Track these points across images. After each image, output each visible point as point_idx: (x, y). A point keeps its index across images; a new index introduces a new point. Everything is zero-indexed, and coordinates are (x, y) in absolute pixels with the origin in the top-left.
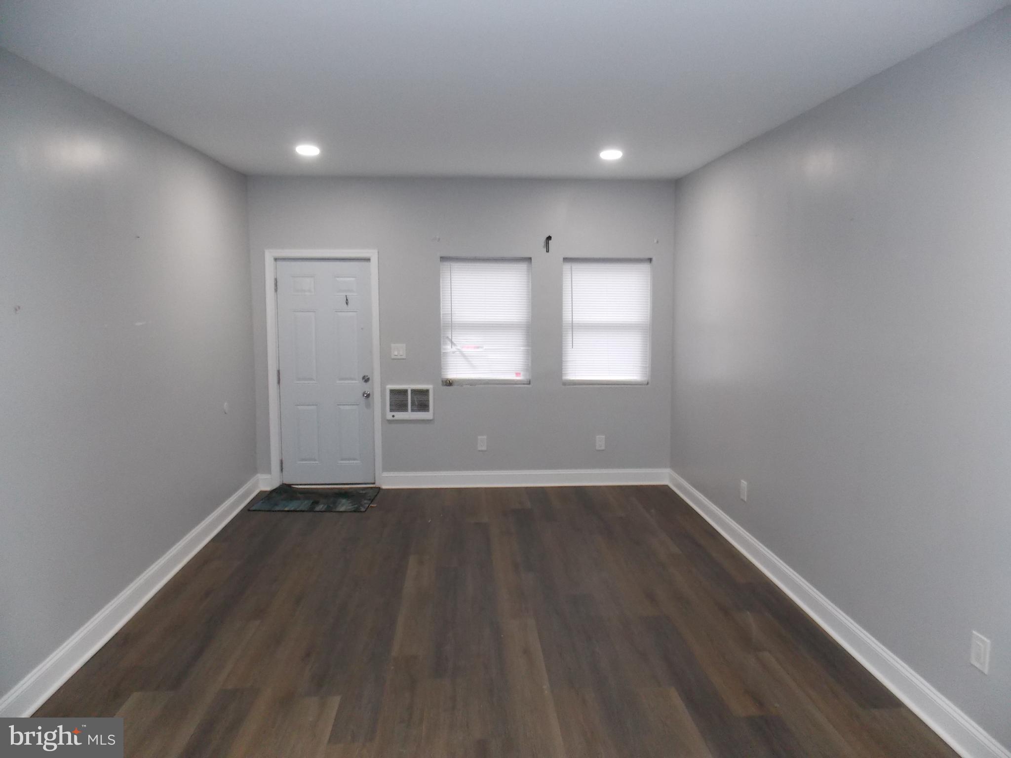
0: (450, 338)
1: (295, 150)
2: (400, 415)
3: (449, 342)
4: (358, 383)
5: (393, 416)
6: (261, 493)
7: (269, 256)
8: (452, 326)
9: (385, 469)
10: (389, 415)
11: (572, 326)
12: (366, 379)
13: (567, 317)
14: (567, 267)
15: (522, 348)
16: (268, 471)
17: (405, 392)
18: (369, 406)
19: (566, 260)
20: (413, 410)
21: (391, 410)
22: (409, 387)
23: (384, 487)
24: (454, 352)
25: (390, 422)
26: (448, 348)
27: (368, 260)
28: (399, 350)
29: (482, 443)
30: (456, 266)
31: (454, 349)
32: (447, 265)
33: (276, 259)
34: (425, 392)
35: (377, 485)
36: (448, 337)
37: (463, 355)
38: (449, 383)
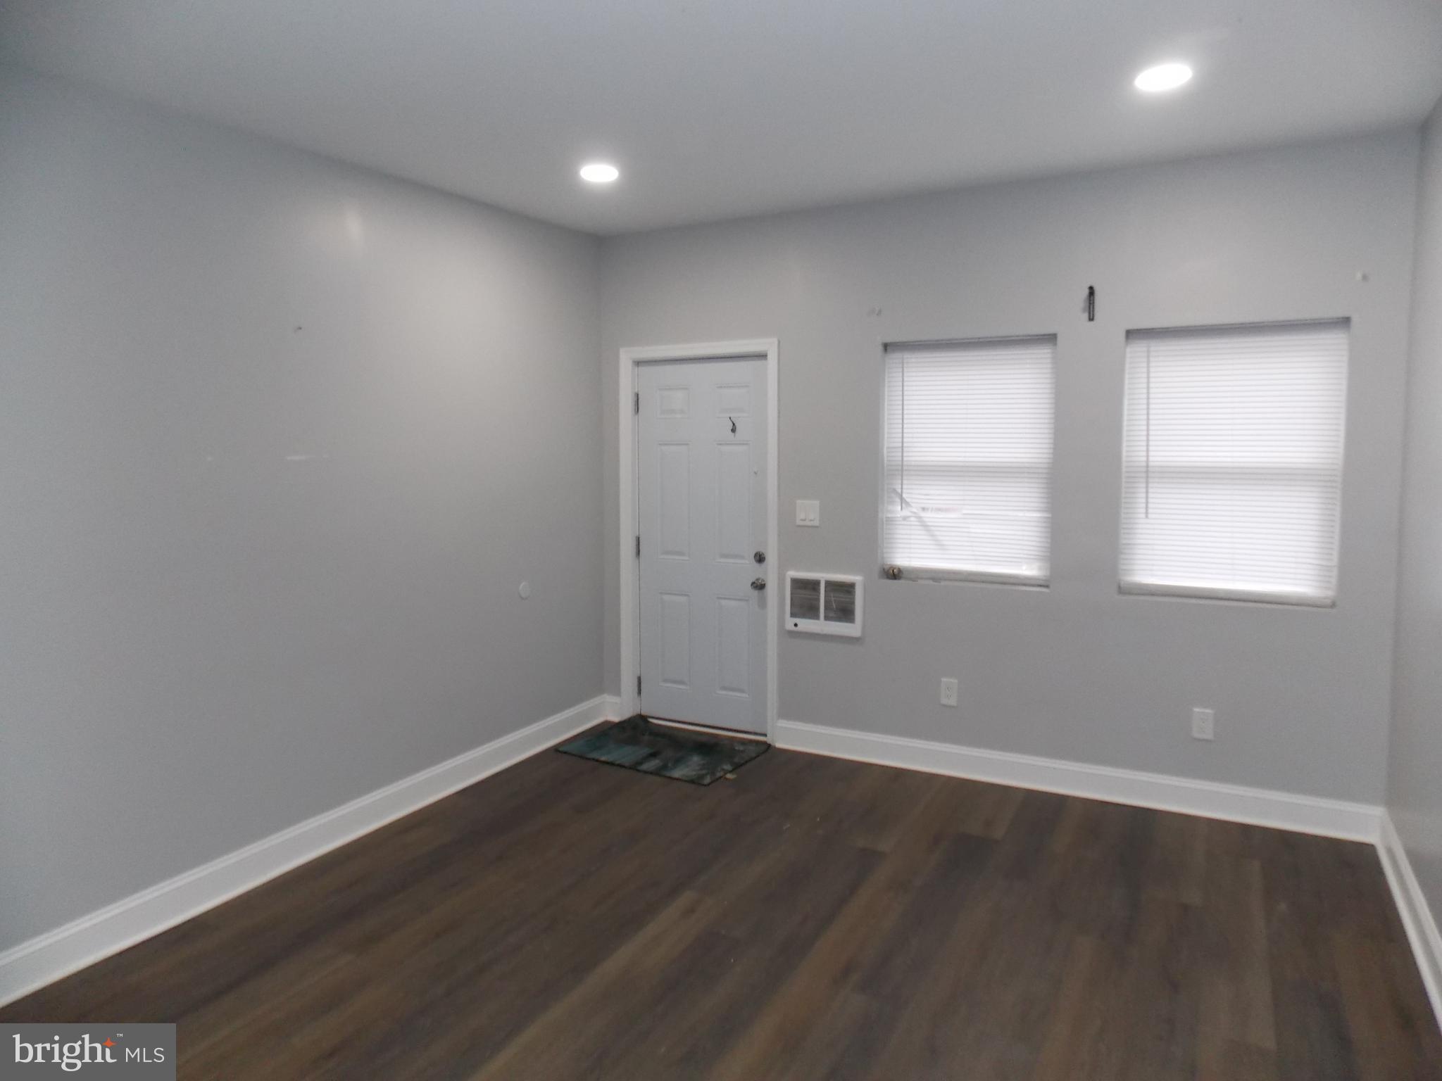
0: (899, 491)
1: (577, 173)
2: (806, 625)
3: (898, 500)
4: (750, 561)
5: (796, 625)
6: (606, 723)
7: (626, 357)
8: (901, 470)
9: (787, 712)
10: (789, 623)
11: (1148, 473)
12: (760, 558)
13: (1133, 451)
14: (1136, 350)
16: (617, 692)
17: (814, 585)
18: (763, 603)
19: (1132, 334)
20: (827, 618)
21: (793, 615)
22: (823, 576)
23: (779, 745)
24: (905, 518)
25: (792, 634)
26: (897, 511)
27: (762, 356)
28: (808, 511)
29: (949, 690)
30: (912, 358)
31: (906, 513)
32: (895, 357)
33: (638, 363)
34: (848, 588)
35: (768, 740)
36: (894, 490)
37: (925, 526)
38: (894, 574)
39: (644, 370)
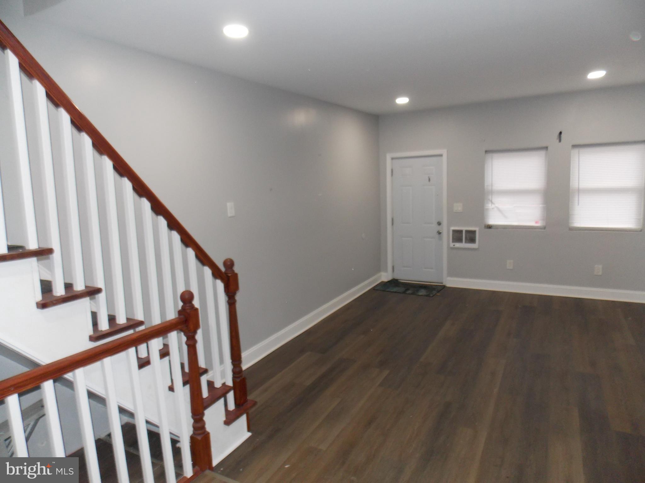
0: (491, 199)
2: (458, 245)
3: (490, 203)
4: (435, 225)
5: (454, 245)
6: (382, 282)
7: (389, 157)
8: (492, 192)
9: (450, 274)
10: (452, 245)
11: (579, 191)
12: (439, 224)
13: (574, 184)
14: (575, 151)
15: (541, 206)
16: (386, 271)
17: (461, 232)
18: (441, 239)
19: (575, 146)
20: (466, 242)
21: (453, 242)
22: (464, 229)
23: (448, 285)
24: (493, 209)
25: (452, 248)
26: (490, 206)
27: (441, 155)
28: (458, 207)
29: (510, 264)
30: (495, 155)
31: (493, 206)
32: (489, 155)
33: (393, 159)
34: (474, 232)
35: (444, 284)
36: (489, 199)
37: (499, 210)
38: (489, 227)
39: (394, 161)
